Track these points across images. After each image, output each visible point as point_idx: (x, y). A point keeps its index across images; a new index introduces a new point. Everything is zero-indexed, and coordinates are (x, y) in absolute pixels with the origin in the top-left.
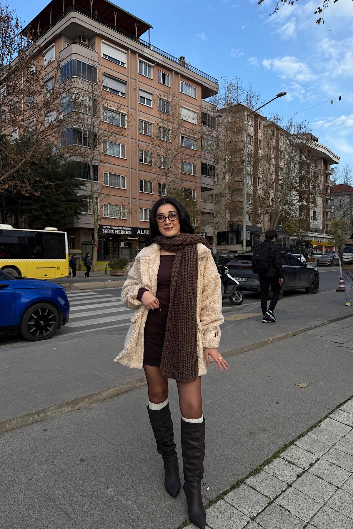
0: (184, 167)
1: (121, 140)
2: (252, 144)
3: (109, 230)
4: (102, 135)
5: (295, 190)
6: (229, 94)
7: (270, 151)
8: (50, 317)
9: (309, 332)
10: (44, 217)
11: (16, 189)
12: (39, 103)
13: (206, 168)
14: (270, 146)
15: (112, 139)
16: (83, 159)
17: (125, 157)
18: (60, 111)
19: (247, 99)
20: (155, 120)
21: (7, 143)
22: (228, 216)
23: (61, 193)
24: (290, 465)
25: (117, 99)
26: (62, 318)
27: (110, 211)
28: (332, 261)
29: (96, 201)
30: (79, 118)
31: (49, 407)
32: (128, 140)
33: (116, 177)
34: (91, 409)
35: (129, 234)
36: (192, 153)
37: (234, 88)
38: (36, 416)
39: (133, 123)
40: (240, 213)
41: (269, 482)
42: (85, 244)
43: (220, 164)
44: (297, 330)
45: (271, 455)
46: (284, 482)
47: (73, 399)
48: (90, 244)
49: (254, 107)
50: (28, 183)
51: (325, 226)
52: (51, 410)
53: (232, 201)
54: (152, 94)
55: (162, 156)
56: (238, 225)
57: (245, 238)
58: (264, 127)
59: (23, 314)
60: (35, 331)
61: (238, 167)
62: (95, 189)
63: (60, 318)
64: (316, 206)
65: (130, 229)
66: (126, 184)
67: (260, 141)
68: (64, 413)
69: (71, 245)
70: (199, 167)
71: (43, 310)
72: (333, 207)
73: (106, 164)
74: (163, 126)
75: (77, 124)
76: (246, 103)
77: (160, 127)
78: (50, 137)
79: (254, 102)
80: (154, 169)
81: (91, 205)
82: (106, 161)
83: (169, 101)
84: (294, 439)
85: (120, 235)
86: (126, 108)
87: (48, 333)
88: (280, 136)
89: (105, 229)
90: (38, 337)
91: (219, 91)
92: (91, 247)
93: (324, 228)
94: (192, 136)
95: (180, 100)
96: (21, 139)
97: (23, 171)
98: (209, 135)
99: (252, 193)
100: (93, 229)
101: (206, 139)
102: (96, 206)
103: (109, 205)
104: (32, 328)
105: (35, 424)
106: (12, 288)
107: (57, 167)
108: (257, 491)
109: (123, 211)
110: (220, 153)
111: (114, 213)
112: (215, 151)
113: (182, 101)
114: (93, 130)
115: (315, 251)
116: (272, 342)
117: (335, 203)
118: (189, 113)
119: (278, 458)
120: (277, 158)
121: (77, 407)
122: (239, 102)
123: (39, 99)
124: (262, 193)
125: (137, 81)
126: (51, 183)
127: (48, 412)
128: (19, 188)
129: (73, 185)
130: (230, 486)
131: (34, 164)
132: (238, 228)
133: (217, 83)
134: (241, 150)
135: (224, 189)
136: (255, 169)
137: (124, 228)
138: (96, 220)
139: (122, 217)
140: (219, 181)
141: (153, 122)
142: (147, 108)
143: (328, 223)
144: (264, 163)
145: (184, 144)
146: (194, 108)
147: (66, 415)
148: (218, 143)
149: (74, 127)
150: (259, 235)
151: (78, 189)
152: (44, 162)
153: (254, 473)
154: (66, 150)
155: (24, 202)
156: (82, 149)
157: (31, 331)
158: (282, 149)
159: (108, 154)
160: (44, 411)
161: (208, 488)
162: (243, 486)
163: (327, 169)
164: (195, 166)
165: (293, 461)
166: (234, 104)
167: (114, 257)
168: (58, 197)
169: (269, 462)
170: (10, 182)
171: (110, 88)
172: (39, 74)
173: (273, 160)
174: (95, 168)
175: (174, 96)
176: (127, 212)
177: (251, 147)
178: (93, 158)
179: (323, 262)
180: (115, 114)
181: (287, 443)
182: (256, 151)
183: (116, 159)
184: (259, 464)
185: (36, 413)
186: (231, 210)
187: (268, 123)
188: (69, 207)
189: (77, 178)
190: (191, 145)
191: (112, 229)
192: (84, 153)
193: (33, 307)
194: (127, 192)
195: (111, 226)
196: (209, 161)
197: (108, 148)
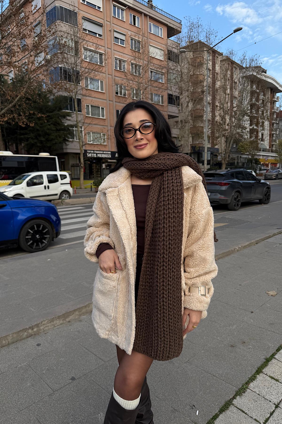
0: (153, 97)
1: (99, 76)
2: (211, 76)
3: (92, 154)
4: (84, 73)
5: (247, 116)
6: (191, 32)
7: (226, 82)
8: (44, 232)
9: (269, 240)
10: (39, 144)
11: (14, 121)
12: (29, 45)
13: (172, 98)
14: (226, 78)
15: (92, 75)
16: (69, 94)
17: (103, 91)
18: (48, 51)
19: (206, 36)
20: (128, 57)
21: (5, 82)
22: (191, 139)
23: (52, 124)
24: (274, 381)
25: (95, 40)
26: (55, 232)
27: (93, 138)
28: (277, 175)
29: (80, 129)
30: (64, 58)
31: (42, 322)
32: (106, 76)
33: (97, 108)
34: (81, 321)
35: (109, 157)
36: (160, 85)
37: (195, 26)
38: (30, 331)
39: (110, 61)
40: (201, 136)
41: (256, 403)
42: (73, 166)
43: (183, 95)
44: (258, 239)
45: (254, 371)
46: (270, 401)
47: (64, 312)
48: (78, 166)
49: (212, 43)
50: (24, 115)
51: (271, 146)
52: (44, 324)
53: (194, 127)
54: (125, 35)
55: (135, 89)
56: (199, 147)
57: (206, 158)
58: (221, 61)
59: (21, 230)
60: (32, 244)
61: (199, 97)
62: (79, 119)
63: (53, 232)
64: (263, 129)
65: (110, 153)
66: (105, 114)
67: (217, 74)
68: (56, 326)
69: (62, 167)
70: (166, 98)
71: (38, 226)
72: (278, 130)
73: (87, 98)
74: (135, 63)
75: (62, 63)
76: (206, 40)
77: (132, 64)
78: (40, 75)
79: (213, 39)
80: (128, 100)
81: (77, 133)
82: (88, 95)
83: (140, 41)
84: (274, 352)
85: (102, 158)
86: (103, 48)
87: (44, 245)
88: (234, 69)
89: (89, 153)
90: (35, 249)
91: (182, 30)
92: (78, 169)
93: (270, 148)
94: (160, 70)
95: (149, 39)
96: (16, 78)
97: (20, 106)
98: (174, 69)
99: (211, 119)
100: (79, 154)
101: (172, 73)
102: (81, 134)
103: (91, 133)
104: (29, 242)
105: (29, 339)
106: (10, 208)
107: (47, 102)
108: (246, 413)
109: (104, 138)
110: (183, 85)
111: (96, 140)
112: (179, 83)
113: (151, 40)
114: (76, 68)
115: (263, 167)
116: (238, 251)
117: (280, 126)
118: (157, 50)
119: (261, 374)
120: (231, 89)
121: (68, 320)
122: (200, 39)
123: (29, 41)
124: (220, 119)
125: (112, 24)
126: (43, 115)
127: (41, 326)
128: (17, 120)
129: (61, 116)
130: (219, 409)
131: (28, 99)
132: (199, 150)
133: (180, 23)
134: (202, 82)
135: (188, 116)
136: (214, 99)
137: (104, 152)
138: (81, 146)
139: (103, 143)
140: (183, 109)
141: (126, 60)
142: (121, 48)
143: (274, 143)
144: (221, 93)
145: (153, 78)
146: (161, 46)
147: (58, 328)
148: (182, 77)
149: (60, 66)
150: (216, 155)
151: (65, 119)
152: (36, 97)
153: (240, 392)
154: (54, 86)
155: (22, 132)
156: (67, 85)
157: (29, 244)
158: (236, 81)
159: (89, 88)
160: (37, 325)
161: (198, 411)
162: (232, 408)
163: (273, 97)
164: (162, 97)
165: (276, 378)
166: (195, 41)
167: (98, 177)
168: (49, 127)
169: (253, 379)
170: (8, 115)
171: (89, 31)
172: (28, 19)
173: (229, 90)
174: (79, 101)
175: (143, 35)
176: (107, 138)
177: (210, 79)
178: (77, 92)
179: (269, 176)
180: (94, 53)
181: (268, 357)
182: (214, 83)
183: (96, 93)
184: (244, 382)
185: (30, 328)
186: (194, 134)
187: (224, 58)
188: (59, 135)
189: (64, 111)
190: (159, 78)
191: (95, 153)
192: (69, 88)
193: (29, 223)
194: (106, 121)
195: (94, 151)
196: (175, 92)
197: (89, 83)
